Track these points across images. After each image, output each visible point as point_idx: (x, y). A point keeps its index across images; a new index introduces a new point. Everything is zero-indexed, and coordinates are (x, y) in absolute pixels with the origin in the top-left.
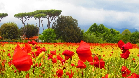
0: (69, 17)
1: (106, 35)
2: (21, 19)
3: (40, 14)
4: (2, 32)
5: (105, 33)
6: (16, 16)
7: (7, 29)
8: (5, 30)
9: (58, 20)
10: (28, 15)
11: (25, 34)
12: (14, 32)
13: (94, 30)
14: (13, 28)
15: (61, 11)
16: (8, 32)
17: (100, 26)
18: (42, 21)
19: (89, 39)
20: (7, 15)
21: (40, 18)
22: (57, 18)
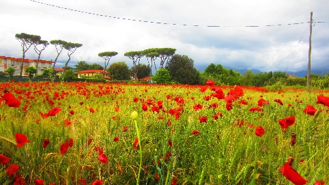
1: (224, 76)
2: (132, 58)
3: (152, 53)
4: (112, 73)
6: (126, 55)
7: (116, 69)
8: (114, 70)
10: (139, 54)
11: (136, 74)
12: (124, 72)
13: (211, 70)
14: (122, 68)
15: (175, 50)
16: (117, 73)
17: (218, 66)
18: (154, 60)
20: (116, 53)
21: (152, 57)
22: (171, 57)
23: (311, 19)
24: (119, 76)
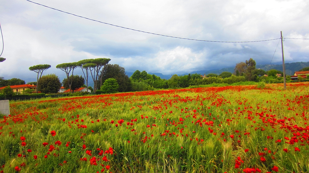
0: (115, 65)
1: (150, 81)
2: (65, 70)
3: (87, 64)
4: (42, 86)
5: (149, 80)
6: (59, 67)
7: (48, 82)
8: (45, 83)
9: (104, 69)
10: (72, 66)
11: (70, 86)
12: (56, 84)
13: (137, 77)
14: (54, 81)
15: (110, 60)
16: (49, 86)
17: (143, 73)
18: (91, 71)
19: (138, 87)
20: (49, 66)
21: (86, 67)
22: (103, 67)
23: (281, 36)
24: (51, 89)
